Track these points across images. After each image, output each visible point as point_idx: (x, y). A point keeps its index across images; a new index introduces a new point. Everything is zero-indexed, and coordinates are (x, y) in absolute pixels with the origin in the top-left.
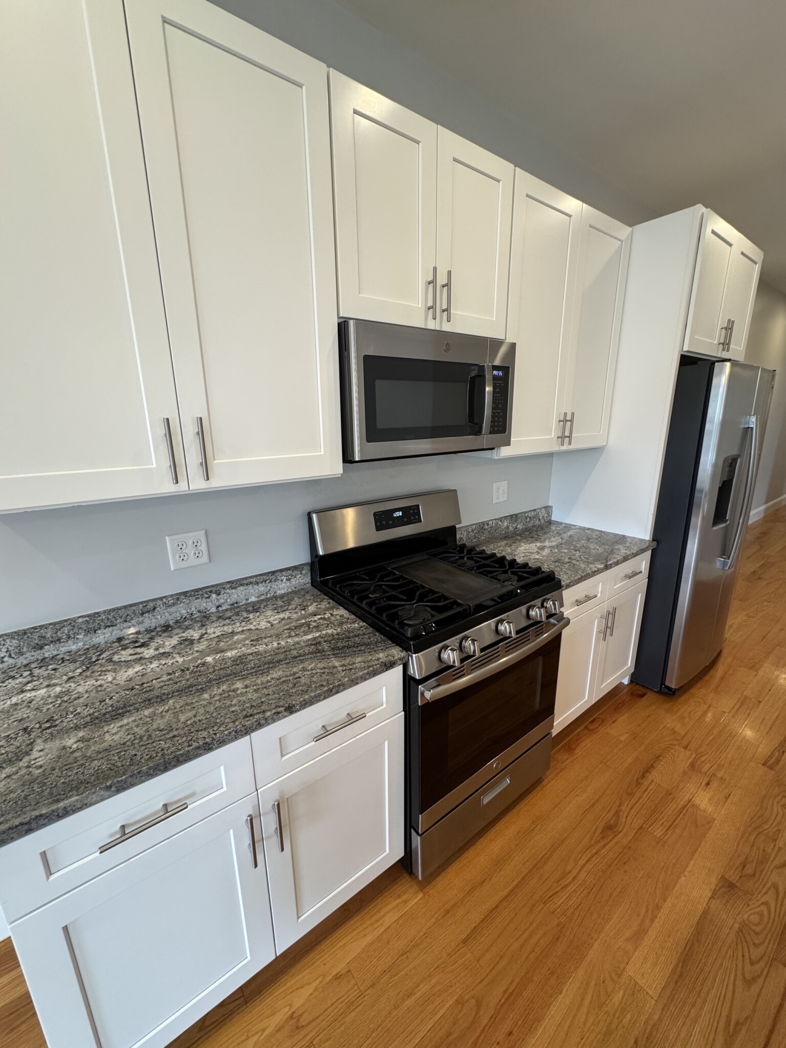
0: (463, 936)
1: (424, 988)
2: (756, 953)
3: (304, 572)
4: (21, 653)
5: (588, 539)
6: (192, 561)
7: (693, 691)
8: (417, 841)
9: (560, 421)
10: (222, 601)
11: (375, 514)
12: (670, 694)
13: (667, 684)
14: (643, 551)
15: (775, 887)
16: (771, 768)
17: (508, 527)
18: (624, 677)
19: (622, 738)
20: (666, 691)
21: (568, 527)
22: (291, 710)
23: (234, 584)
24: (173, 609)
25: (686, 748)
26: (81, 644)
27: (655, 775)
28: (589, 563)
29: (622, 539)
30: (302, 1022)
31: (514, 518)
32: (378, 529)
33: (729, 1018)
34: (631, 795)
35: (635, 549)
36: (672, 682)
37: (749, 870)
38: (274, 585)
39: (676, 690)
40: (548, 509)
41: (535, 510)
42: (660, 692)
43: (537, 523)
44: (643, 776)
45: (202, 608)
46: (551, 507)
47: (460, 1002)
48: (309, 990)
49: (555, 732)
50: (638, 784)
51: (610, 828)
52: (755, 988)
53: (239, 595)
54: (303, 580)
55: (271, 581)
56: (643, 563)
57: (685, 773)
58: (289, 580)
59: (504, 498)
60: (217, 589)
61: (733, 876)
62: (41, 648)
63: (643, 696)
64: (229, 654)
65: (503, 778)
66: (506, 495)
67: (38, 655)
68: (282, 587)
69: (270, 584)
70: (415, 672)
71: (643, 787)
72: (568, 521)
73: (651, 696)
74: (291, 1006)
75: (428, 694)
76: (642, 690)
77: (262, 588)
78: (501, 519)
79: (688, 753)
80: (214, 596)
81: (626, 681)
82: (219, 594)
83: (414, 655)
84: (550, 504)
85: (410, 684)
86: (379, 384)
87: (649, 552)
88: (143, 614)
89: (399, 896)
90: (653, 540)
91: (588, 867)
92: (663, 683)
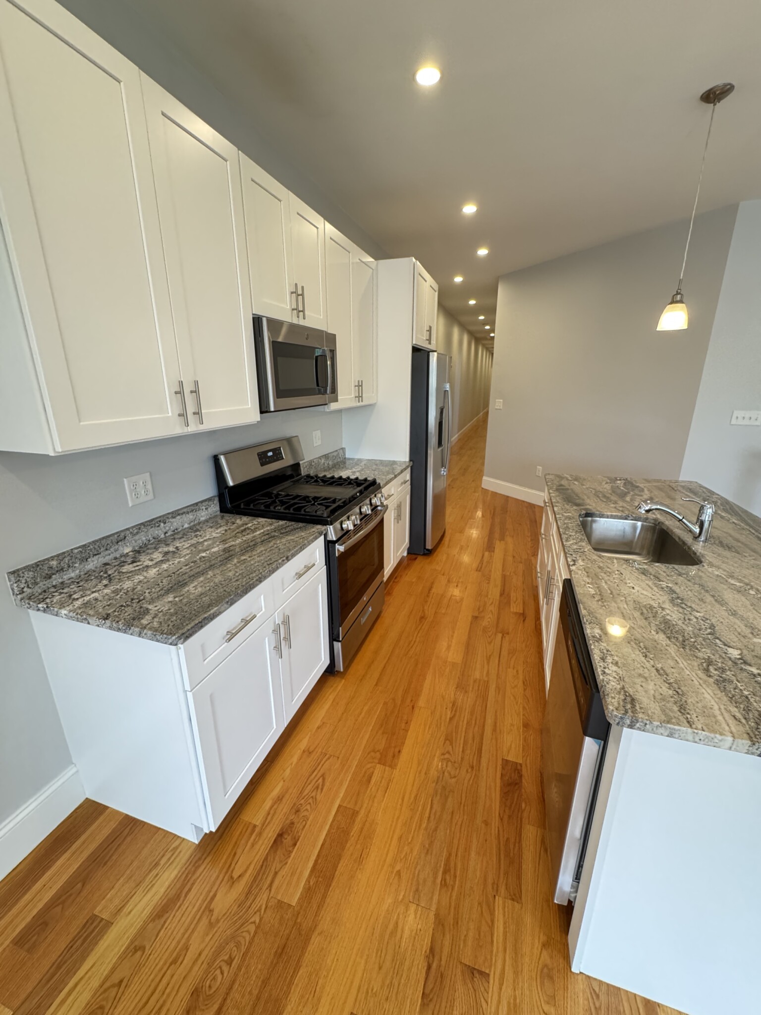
0: (375, 683)
1: (366, 708)
2: (490, 634)
3: (215, 502)
4: (36, 583)
5: (376, 465)
6: (143, 499)
7: (438, 550)
8: (338, 646)
9: (356, 386)
10: (167, 528)
11: (258, 454)
12: (428, 553)
13: (427, 548)
14: (405, 469)
15: (491, 611)
16: (479, 571)
17: (324, 464)
18: (404, 553)
19: (414, 580)
20: (427, 552)
21: (360, 460)
22: (288, 559)
23: (175, 514)
24: (137, 537)
25: (443, 575)
26: (77, 572)
27: (434, 590)
28: (386, 476)
29: (394, 463)
30: (311, 750)
31: (326, 456)
32: (262, 464)
33: (487, 656)
34: (426, 602)
35: (404, 467)
36: (429, 546)
37: (481, 609)
38: (198, 513)
39: (432, 549)
40: (343, 449)
41: (336, 451)
42: (424, 554)
43: (339, 460)
44: (429, 592)
45: (155, 535)
46: (345, 448)
47: (385, 703)
48: (307, 738)
49: (385, 579)
50: (428, 596)
51: (422, 618)
52: (492, 644)
53: (177, 523)
54: (215, 508)
55: (196, 511)
56: (407, 476)
57: (446, 585)
58: (206, 509)
59: (319, 443)
60: (162, 520)
61: (476, 614)
62: (50, 577)
63: (416, 559)
64: (213, 550)
65: (369, 607)
66: (320, 441)
67: (48, 583)
68: (203, 515)
69: (195, 513)
70: (332, 536)
71: (431, 597)
72: (357, 456)
73: (420, 558)
74: (300, 749)
75: (340, 548)
76: (416, 556)
77: (191, 516)
78: (320, 458)
79: (445, 577)
80: (162, 524)
81: (405, 554)
82: (165, 523)
83: (331, 527)
84: (343, 447)
85: (329, 545)
86: (279, 359)
87: (409, 469)
88: (118, 542)
89: (332, 686)
90: (411, 460)
91: (419, 635)
92: (425, 548)
